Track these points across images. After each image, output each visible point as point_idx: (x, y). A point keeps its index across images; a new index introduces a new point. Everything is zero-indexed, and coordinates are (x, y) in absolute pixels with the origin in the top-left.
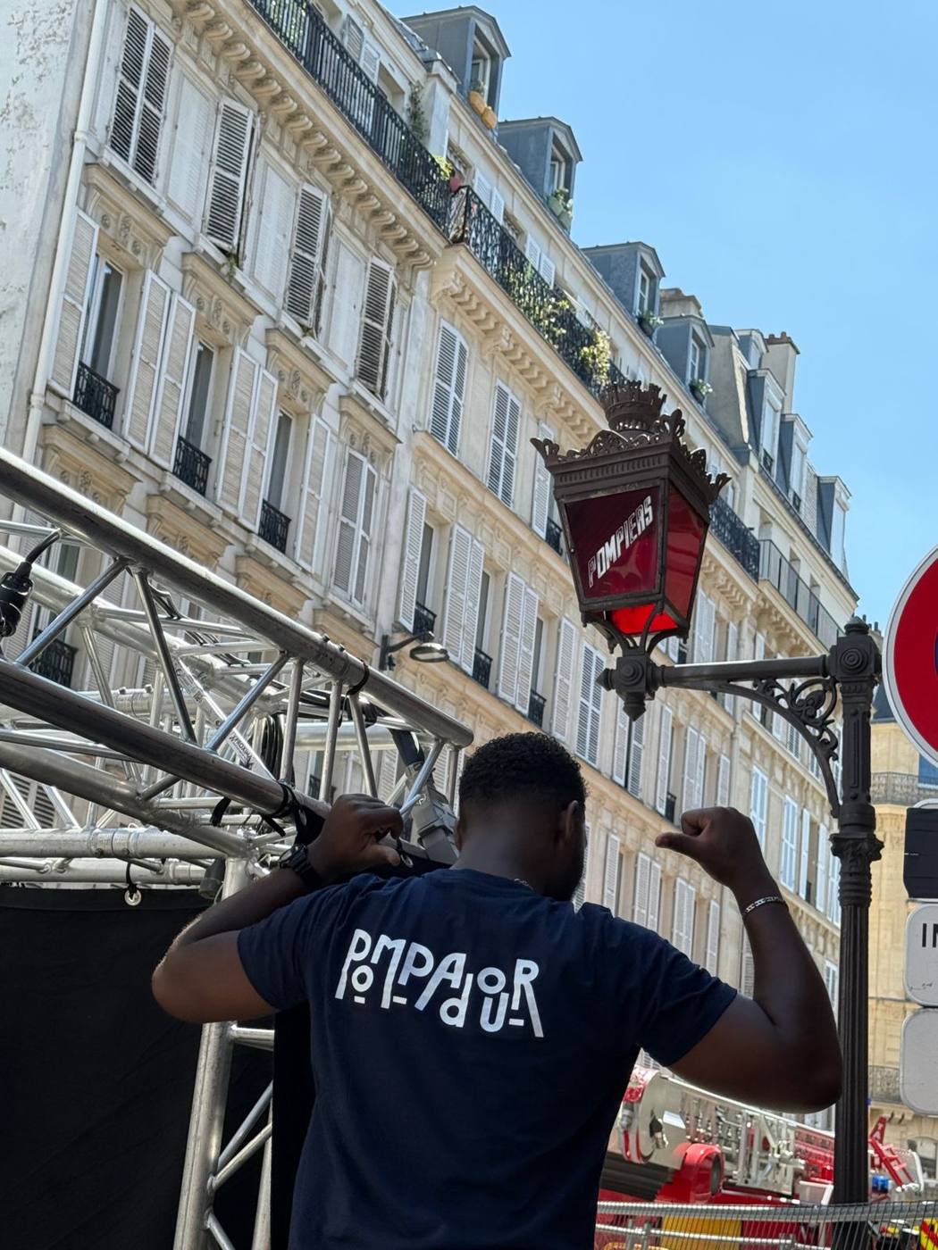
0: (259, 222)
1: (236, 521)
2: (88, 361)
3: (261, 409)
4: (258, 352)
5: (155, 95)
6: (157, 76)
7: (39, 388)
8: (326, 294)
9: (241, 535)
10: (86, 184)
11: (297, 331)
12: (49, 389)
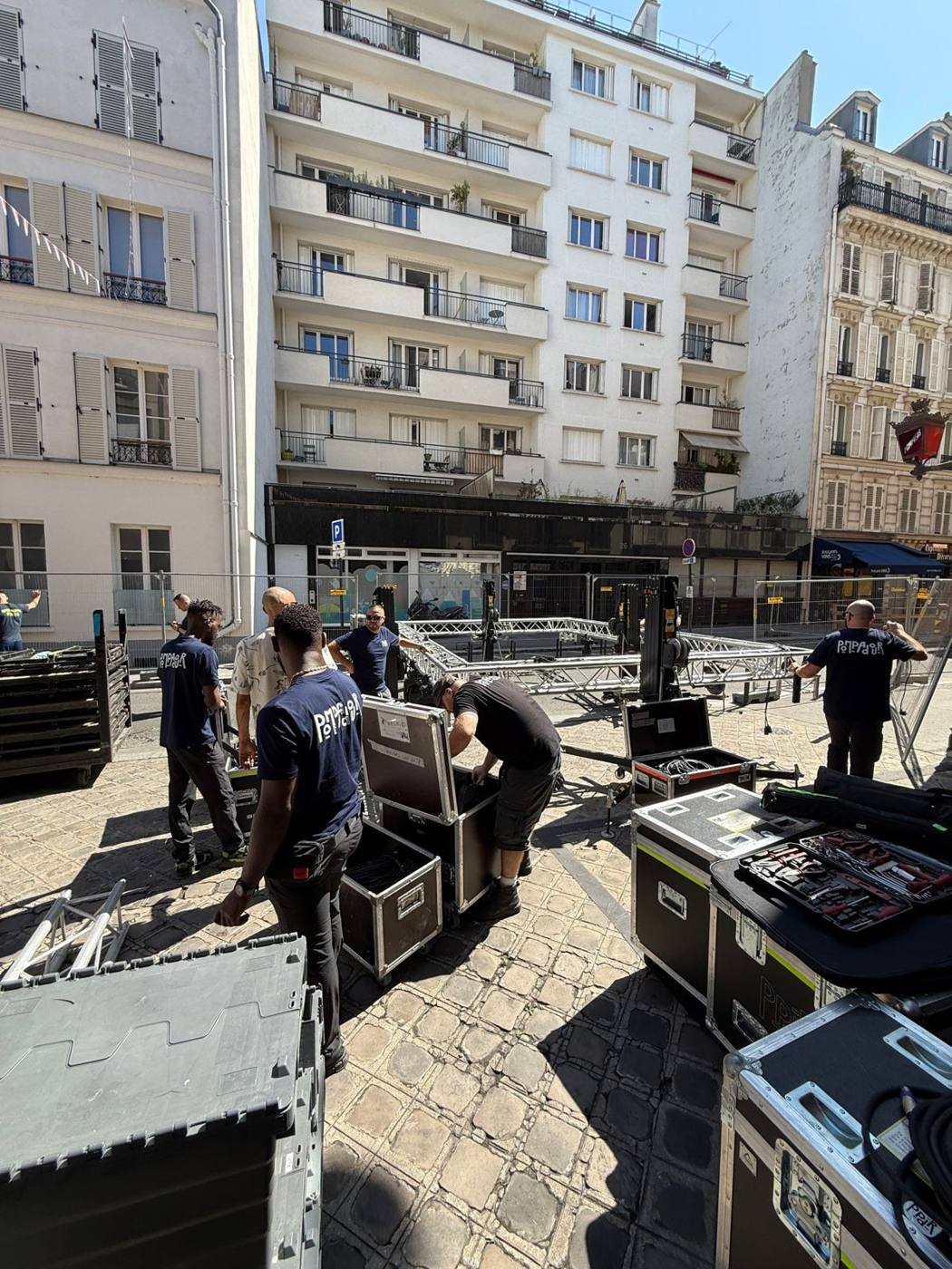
0: (903, 286)
1: (902, 386)
2: (841, 360)
3: (909, 347)
4: (906, 328)
5: (856, 266)
6: (857, 259)
7: (825, 374)
8: (935, 296)
9: (905, 390)
10: (835, 307)
11: (923, 314)
12: (828, 373)
